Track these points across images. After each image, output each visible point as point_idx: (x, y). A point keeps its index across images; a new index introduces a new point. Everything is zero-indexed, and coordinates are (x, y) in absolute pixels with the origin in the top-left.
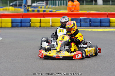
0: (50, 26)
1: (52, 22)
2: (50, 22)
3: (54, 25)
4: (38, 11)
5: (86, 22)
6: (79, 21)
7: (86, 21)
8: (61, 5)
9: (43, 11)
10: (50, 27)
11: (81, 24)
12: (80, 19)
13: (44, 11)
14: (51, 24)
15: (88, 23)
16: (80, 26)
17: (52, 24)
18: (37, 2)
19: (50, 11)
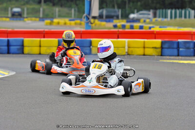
0: (124, 53)
1: (129, 47)
2: (124, 47)
3: (132, 51)
4: (132, 27)
5: (188, 48)
6: (175, 46)
7: (188, 45)
8: (175, 17)
9: (138, 27)
10: (124, 55)
11: (178, 50)
12: (178, 42)
13: (141, 27)
14: (126, 51)
15: (192, 49)
16: (177, 54)
17: (128, 50)
18: (137, 12)
19: (150, 28)
